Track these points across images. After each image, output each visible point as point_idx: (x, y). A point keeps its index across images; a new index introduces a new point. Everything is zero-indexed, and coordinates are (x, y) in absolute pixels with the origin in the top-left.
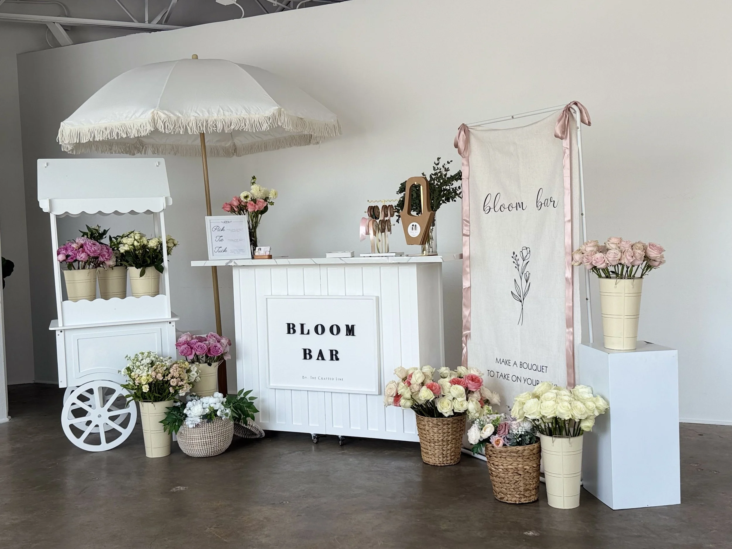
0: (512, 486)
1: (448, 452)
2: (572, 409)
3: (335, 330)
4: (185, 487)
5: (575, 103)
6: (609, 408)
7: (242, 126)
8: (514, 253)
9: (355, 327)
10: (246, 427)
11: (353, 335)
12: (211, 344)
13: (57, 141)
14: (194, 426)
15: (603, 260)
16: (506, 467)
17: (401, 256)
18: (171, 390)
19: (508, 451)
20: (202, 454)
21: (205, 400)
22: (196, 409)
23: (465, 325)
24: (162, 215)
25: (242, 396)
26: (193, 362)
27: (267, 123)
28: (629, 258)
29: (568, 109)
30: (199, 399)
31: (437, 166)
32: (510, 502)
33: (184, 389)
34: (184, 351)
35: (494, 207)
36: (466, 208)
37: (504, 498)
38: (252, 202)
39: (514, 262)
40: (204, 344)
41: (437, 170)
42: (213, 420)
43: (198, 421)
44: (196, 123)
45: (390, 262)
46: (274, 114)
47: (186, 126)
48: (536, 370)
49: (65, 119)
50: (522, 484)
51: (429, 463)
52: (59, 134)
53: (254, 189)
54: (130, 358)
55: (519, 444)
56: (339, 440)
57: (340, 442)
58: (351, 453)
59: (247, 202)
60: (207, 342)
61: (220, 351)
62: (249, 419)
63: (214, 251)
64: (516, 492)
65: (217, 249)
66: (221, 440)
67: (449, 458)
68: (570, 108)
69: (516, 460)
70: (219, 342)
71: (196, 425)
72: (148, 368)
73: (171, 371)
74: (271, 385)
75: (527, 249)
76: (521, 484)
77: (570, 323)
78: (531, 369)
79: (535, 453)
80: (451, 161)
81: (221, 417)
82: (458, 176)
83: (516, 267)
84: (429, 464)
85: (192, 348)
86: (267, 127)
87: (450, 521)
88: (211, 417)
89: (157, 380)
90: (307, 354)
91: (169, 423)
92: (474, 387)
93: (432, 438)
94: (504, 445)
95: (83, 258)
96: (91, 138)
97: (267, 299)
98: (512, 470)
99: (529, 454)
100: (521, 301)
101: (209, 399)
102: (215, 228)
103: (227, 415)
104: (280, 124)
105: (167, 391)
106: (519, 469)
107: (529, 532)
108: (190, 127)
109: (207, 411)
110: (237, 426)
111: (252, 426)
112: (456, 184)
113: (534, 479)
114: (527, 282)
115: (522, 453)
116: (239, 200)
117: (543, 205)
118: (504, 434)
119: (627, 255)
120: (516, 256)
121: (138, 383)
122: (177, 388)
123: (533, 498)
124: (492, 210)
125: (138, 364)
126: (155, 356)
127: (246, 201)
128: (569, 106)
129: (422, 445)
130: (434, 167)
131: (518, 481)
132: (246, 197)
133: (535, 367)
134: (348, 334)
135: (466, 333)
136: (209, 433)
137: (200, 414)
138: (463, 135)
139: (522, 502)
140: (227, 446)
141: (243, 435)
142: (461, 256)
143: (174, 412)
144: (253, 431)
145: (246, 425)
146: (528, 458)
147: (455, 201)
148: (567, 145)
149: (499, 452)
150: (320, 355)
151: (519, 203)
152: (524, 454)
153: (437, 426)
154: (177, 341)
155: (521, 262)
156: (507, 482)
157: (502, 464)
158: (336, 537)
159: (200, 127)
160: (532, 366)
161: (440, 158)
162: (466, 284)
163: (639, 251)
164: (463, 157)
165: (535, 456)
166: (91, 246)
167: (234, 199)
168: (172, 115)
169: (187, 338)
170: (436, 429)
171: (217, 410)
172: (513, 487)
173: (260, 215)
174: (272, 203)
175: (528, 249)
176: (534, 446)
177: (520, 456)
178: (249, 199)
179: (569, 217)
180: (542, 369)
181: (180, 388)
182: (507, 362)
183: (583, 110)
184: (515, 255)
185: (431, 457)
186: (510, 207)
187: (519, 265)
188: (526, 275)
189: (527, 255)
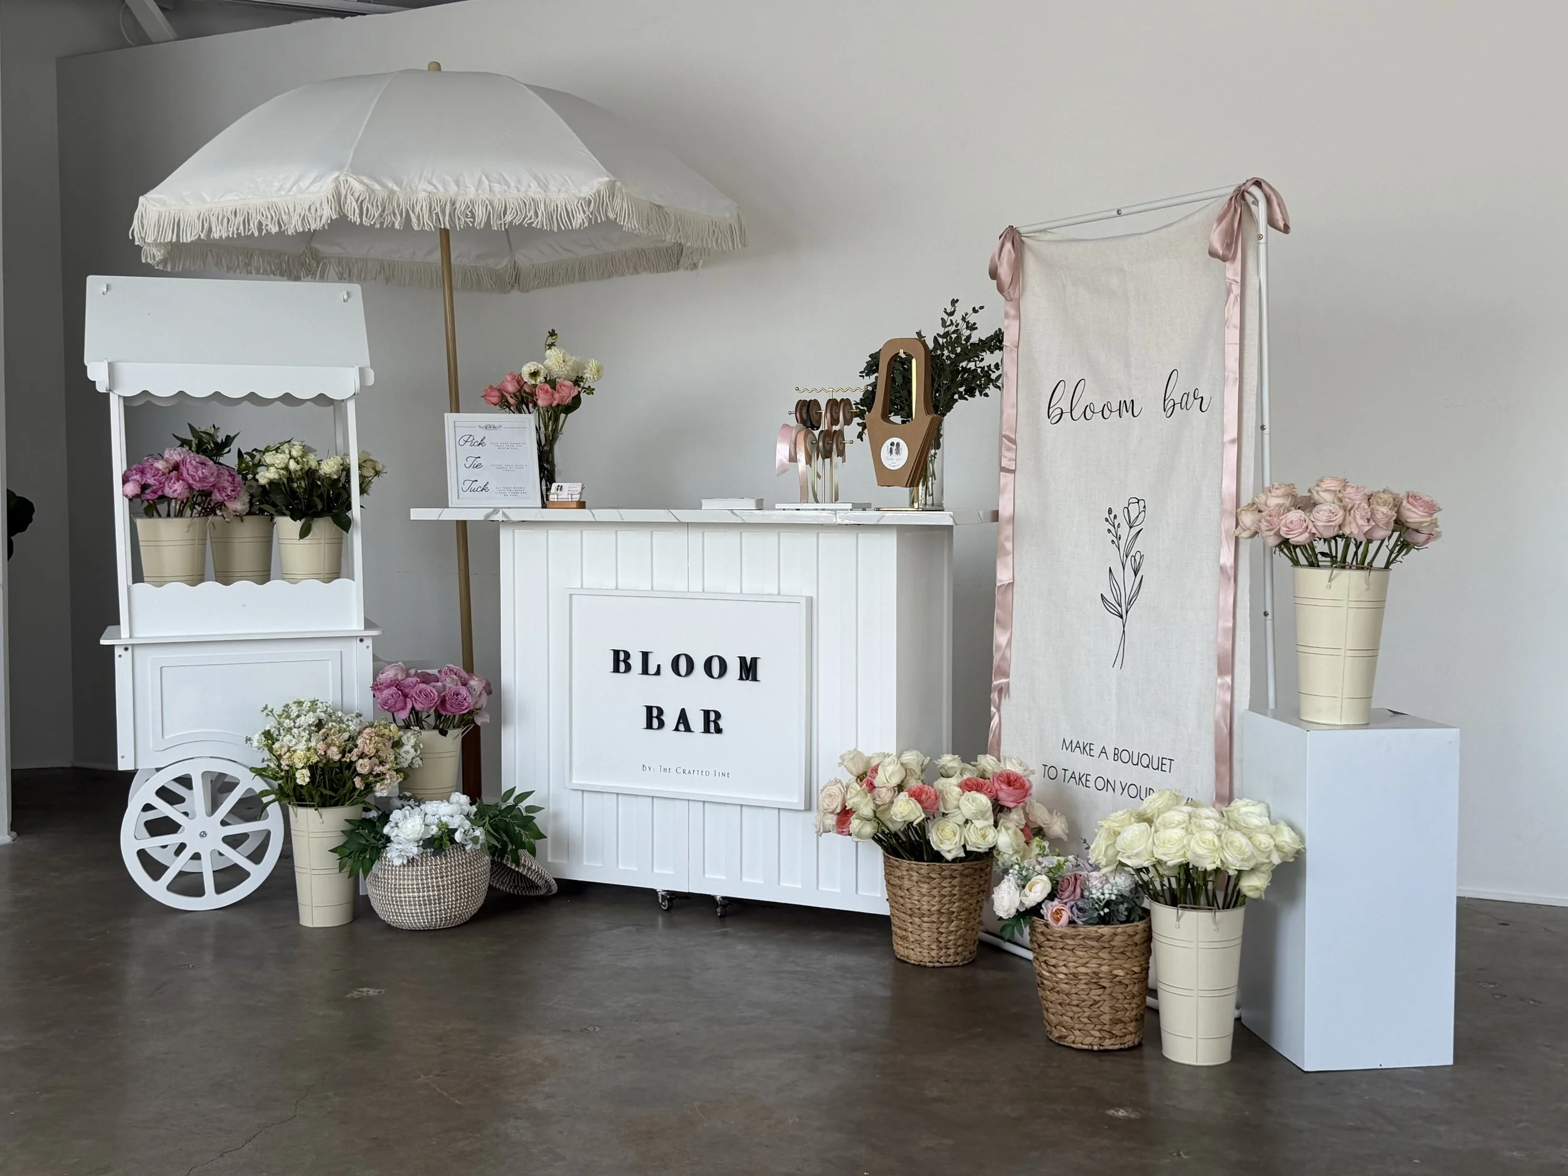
0: (1085, 1012)
1: (950, 938)
2: (1222, 847)
3: (715, 667)
4: (378, 991)
5: (1257, 181)
6: (1304, 848)
7: (529, 217)
8: (1109, 511)
9: (759, 661)
10: (517, 869)
11: (755, 679)
12: (448, 689)
13: (131, 238)
14: (405, 862)
15: (1305, 525)
16: (1073, 970)
17: (864, 510)
18: (358, 782)
19: (1080, 935)
20: (420, 923)
21: (430, 807)
22: (409, 826)
23: (998, 667)
24: (351, 407)
25: (511, 802)
26: (407, 727)
27: (584, 212)
28: (1361, 522)
29: (1241, 195)
30: (419, 806)
31: (950, 318)
32: (1080, 1046)
33: (386, 782)
34: (389, 702)
35: (1071, 410)
36: (1009, 411)
37: (1066, 1037)
38: (547, 387)
39: (1109, 531)
40: (432, 689)
41: (949, 326)
42: (444, 850)
43: (414, 850)
44: (430, 207)
45: (839, 521)
46: (599, 192)
47: (407, 212)
48: (1148, 766)
49: (148, 191)
50: (1107, 1008)
51: (908, 961)
52: (135, 222)
53: (553, 359)
54: (272, 711)
55: (1104, 921)
56: (718, 906)
57: (719, 910)
58: (741, 934)
59: (535, 386)
60: (440, 684)
61: (466, 704)
62: (524, 854)
63: (460, 489)
64: (1093, 1026)
65: (468, 483)
66: (461, 895)
67: (951, 951)
68: (1246, 194)
69: (1095, 956)
70: (465, 684)
71: (408, 861)
72: (310, 734)
73: (359, 742)
74: (574, 781)
75: (1138, 502)
76: (1105, 1008)
77: (1226, 665)
78: (1137, 764)
79: (1139, 943)
80: (982, 308)
81: (463, 846)
82: (996, 342)
83: (1113, 541)
84: (908, 963)
85: (406, 696)
86: (583, 220)
87: (946, 1081)
88: (441, 845)
89: (328, 760)
90: (654, 717)
91: (351, 853)
92: (1011, 799)
93: (918, 907)
94: (1071, 922)
95: (178, 492)
96: (202, 232)
97: (571, 595)
98: (1087, 977)
99: (1123, 944)
100: (1121, 617)
101: (438, 807)
102: (466, 438)
103: (475, 840)
104: (611, 216)
105: (349, 784)
106: (1101, 975)
107: (1117, 1111)
108: (417, 214)
109: (434, 830)
110: (497, 867)
111: (529, 869)
112: (989, 359)
113: (1134, 998)
114: (1136, 576)
115: (1109, 942)
116: (520, 382)
117: (1178, 407)
118: (1072, 898)
119: (1358, 517)
120: (1115, 517)
121: (288, 765)
122: (371, 779)
123: (1130, 1041)
124: (1067, 416)
125: (287, 723)
126: (326, 710)
127: (533, 382)
128: (1243, 188)
129: (895, 921)
130: (942, 319)
131: (1099, 1001)
132: (534, 374)
133: (1145, 760)
134: (744, 677)
135: (999, 684)
136: (437, 878)
137: (417, 836)
138: (1010, 251)
139: (1107, 1047)
140: (474, 907)
141: (511, 887)
142: (995, 516)
143: (361, 831)
144: (531, 880)
145: (518, 865)
146: (1122, 953)
147: (986, 395)
148: (1235, 274)
149: (1060, 937)
150: (681, 721)
151: (1125, 401)
152: (1113, 943)
153: (928, 880)
154: (374, 680)
155: (1124, 530)
156: (1075, 1003)
157: (1065, 963)
158: (696, 1104)
159: (437, 214)
160: (1140, 758)
161: (957, 300)
162: (1003, 576)
163: (1384, 509)
164: (1008, 298)
165: (1138, 948)
166: (196, 467)
167: (509, 378)
168: (377, 187)
169: (396, 675)
170: (926, 886)
171: (455, 830)
172: (1087, 1014)
173: (563, 416)
174: (590, 391)
175: (1141, 503)
176: (1138, 926)
177: (1105, 948)
178: (540, 379)
179: (1232, 433)
180: (1162, 764)
181: (377, 779)
182: (1085, 749)
183: (1274, 198)
184: (1112, 516)
185: (912, 947)
186: (1106, 411)
187: (1120, 538)
188: (1135, 559)
189: (1138, 516)
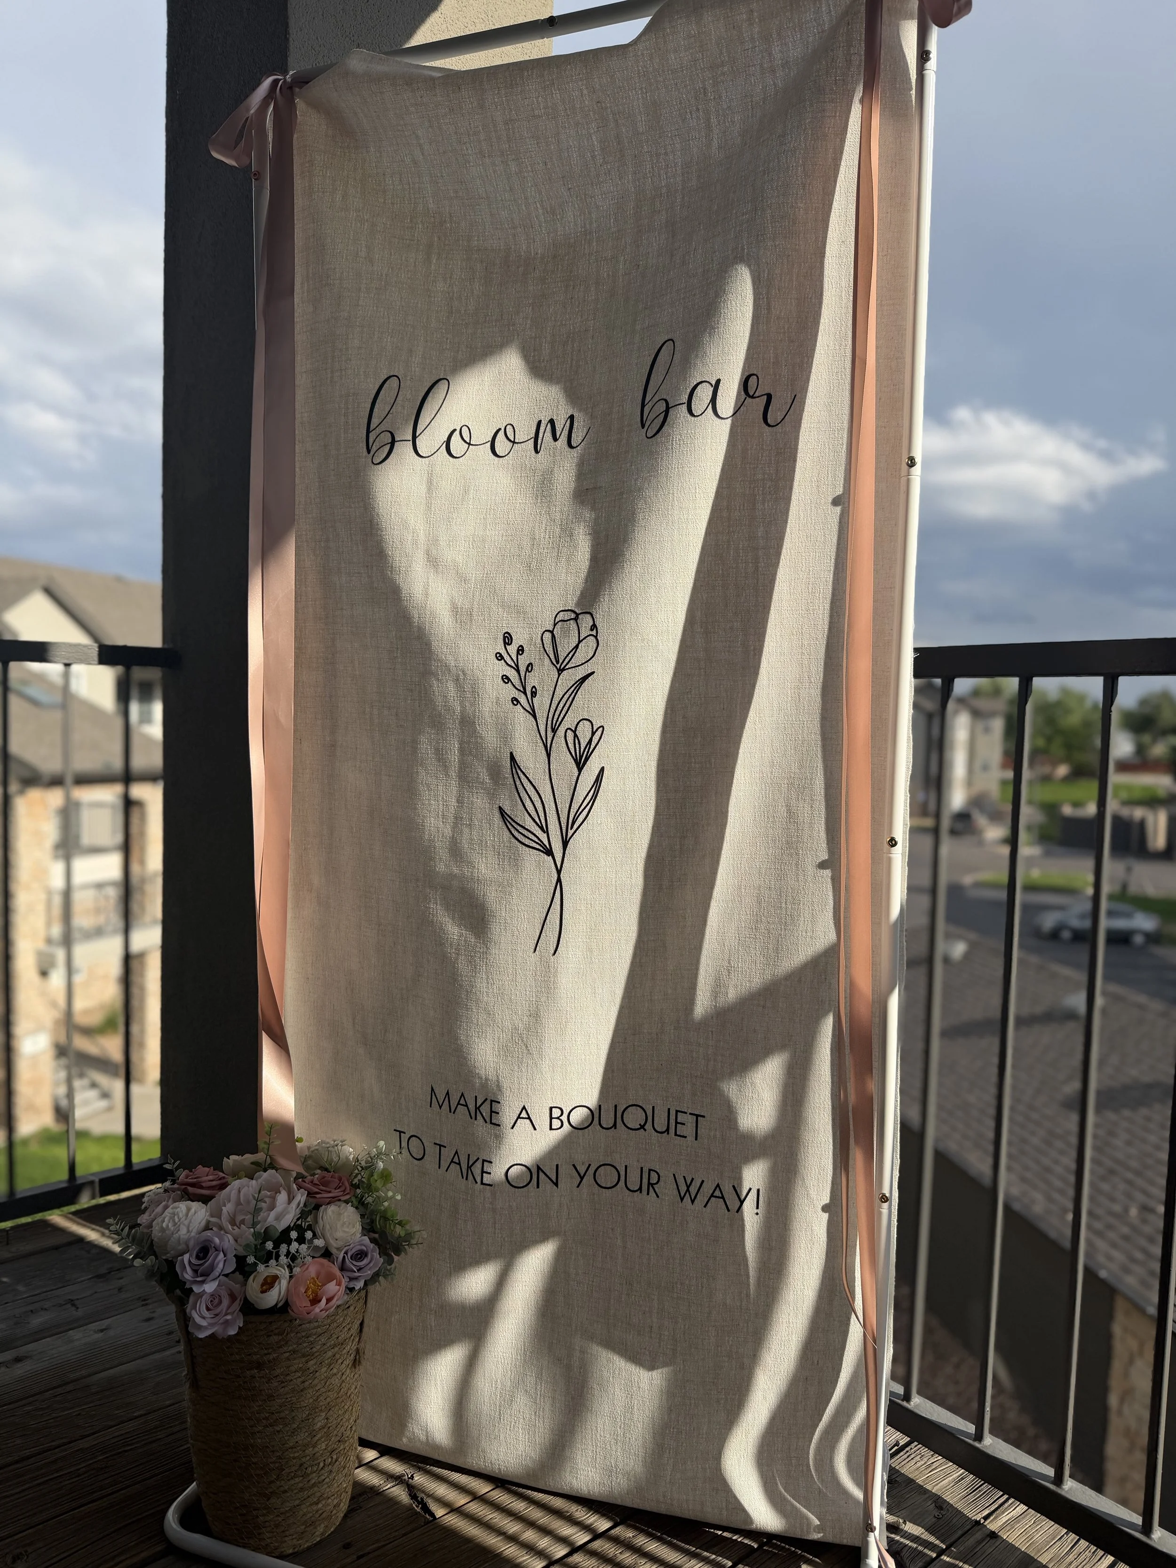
8: (508, 639)
39: (506, 679)
75: (576, 619)
83: (515, 698)
100: (549, 852)
114: (580, 770)
120: (521, 650)
124: (405, 449)
155: (543, 676)
160: (620, 1115)
175: (585, 622)
180: (675, 1122)
182: (483, 1110)
184: (513, 649)
187: (534, 694)
188: (576, 736)
189: (577, 647)
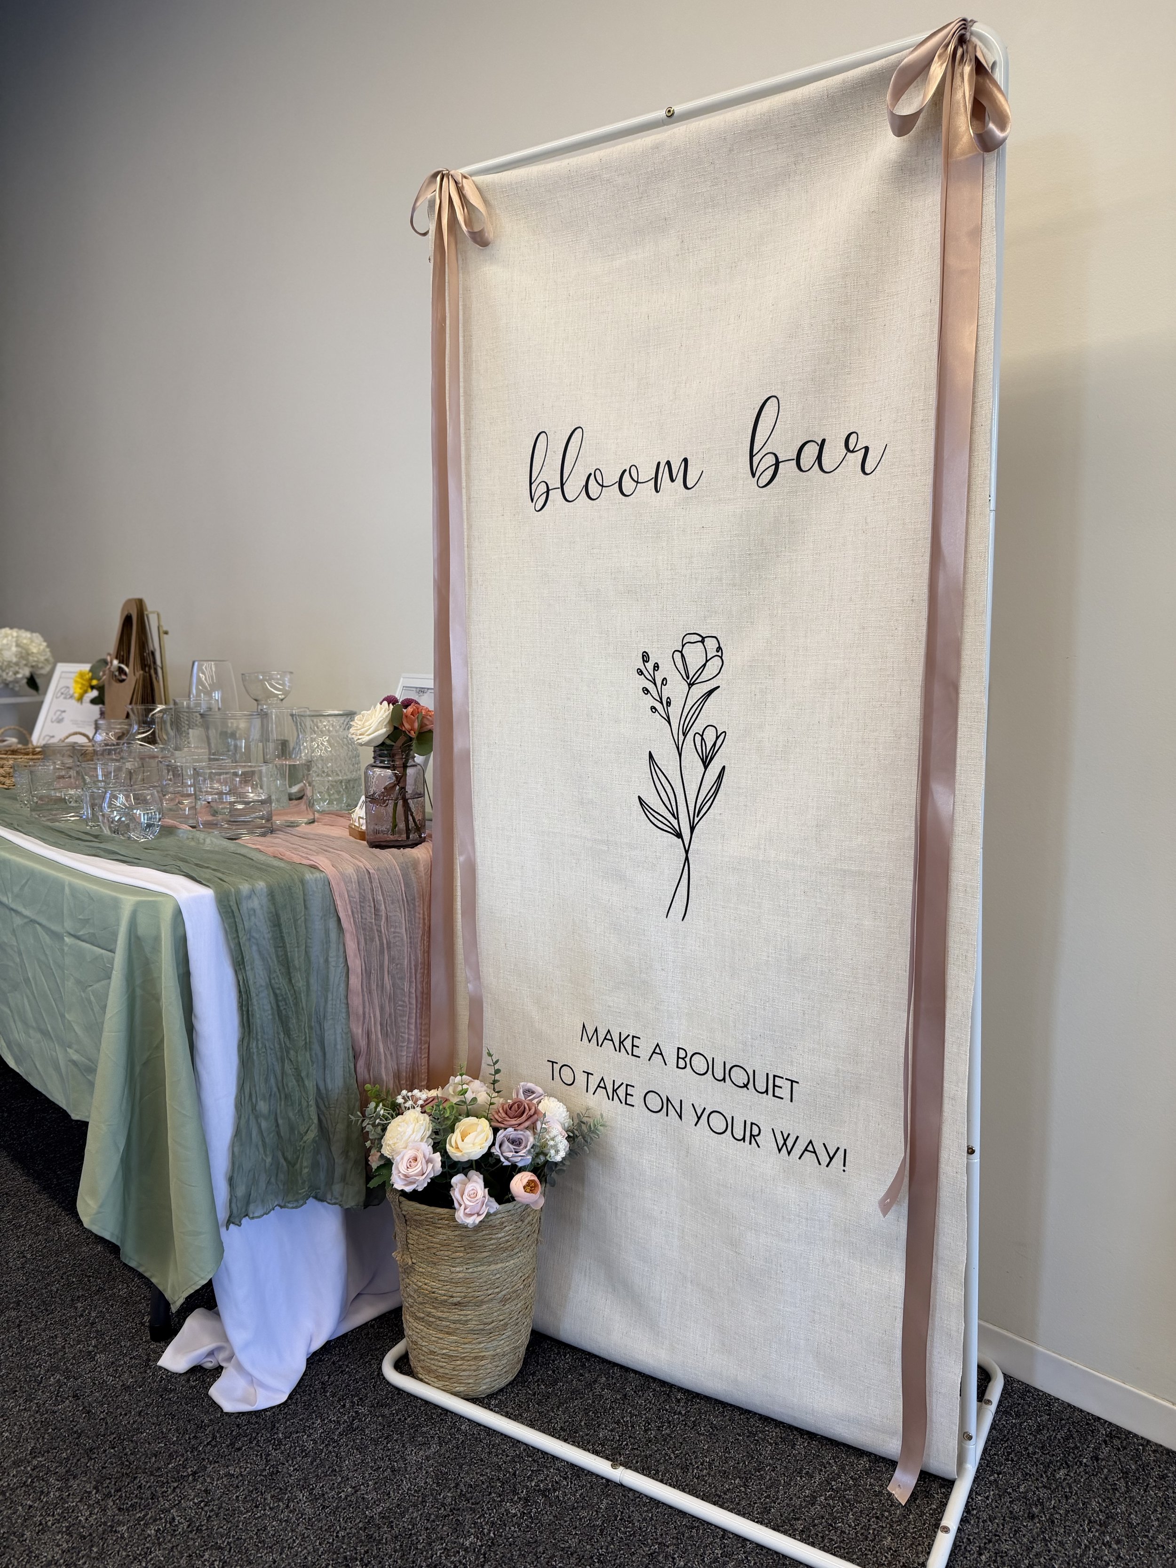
8: (645, 657)
35: (562, 484)
39: (646, 691)
48: (745, 1086)
75: (703, 642)
78: (724, 1080)
83: (654, 708)
100: (679, 835)
114: (706, 767)
117: (783, 467)
120: (656, 667)
124: (555, 495)
133: (740, 1076)
151: (668, 463)
155: (676, 689)
160: (728, 1071)
175: (711, 644)
180: (774, 1086)
182: (623, 1044)
184: (650, 666)
186: (627, 481)
187: (669, 703)
188: (703, 739)
189: (704, 665)
